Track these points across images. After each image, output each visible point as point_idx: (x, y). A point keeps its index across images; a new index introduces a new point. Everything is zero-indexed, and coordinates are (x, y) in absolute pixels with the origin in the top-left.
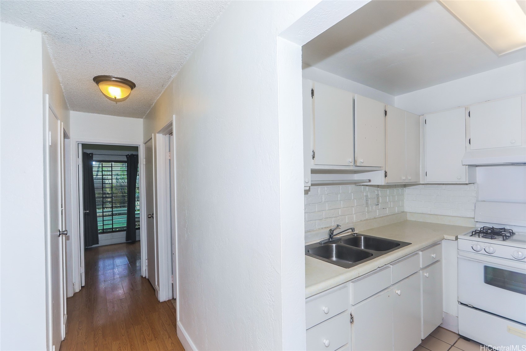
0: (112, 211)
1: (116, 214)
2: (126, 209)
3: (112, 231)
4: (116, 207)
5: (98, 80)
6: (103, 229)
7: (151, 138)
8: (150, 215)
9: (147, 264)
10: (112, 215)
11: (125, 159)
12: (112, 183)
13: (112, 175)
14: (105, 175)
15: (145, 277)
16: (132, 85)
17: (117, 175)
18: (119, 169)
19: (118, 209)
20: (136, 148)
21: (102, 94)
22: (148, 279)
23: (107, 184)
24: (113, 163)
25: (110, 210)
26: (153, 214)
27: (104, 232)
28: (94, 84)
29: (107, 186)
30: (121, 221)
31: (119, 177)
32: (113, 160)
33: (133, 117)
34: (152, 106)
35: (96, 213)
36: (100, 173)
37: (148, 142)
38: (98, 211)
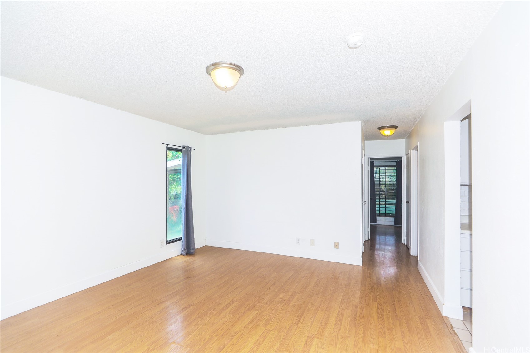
0: (386, 202)
1: (389, 204)
2: (395, 201)
3: (386, 215)
4: (388, 199)
5: (380, 128)
6: (380, 213)
7: (409, 153)
8: (407, 201)
9: (406, 235)
10: (386, 204)
11: (395, 164)
12: (386, 182)
13: (386, 176)
14: (382, 176)
15: (405, 244)
16: (396, 127)
17: (391, 176)
18: (391, 171)
19: (389, 201)
20: (401, 158)
21: (381, 135)
22: (406, 245)
23: (383, 182)
24: (387, 167)
25: (384, 200)
26: (409, 201)
27: (380, 215)
28: (378, 130)
29: (382, 183)
30: (392, 209)
31: (392, 178)
32: (386, 165)
33: (399, 139)
34: (409, 133)
35: (375, 202)
36: (378, 175)
37: (407, 154)
38: (377, 200)
